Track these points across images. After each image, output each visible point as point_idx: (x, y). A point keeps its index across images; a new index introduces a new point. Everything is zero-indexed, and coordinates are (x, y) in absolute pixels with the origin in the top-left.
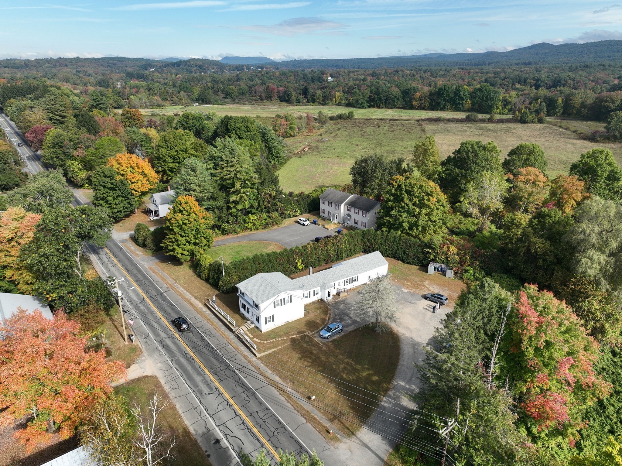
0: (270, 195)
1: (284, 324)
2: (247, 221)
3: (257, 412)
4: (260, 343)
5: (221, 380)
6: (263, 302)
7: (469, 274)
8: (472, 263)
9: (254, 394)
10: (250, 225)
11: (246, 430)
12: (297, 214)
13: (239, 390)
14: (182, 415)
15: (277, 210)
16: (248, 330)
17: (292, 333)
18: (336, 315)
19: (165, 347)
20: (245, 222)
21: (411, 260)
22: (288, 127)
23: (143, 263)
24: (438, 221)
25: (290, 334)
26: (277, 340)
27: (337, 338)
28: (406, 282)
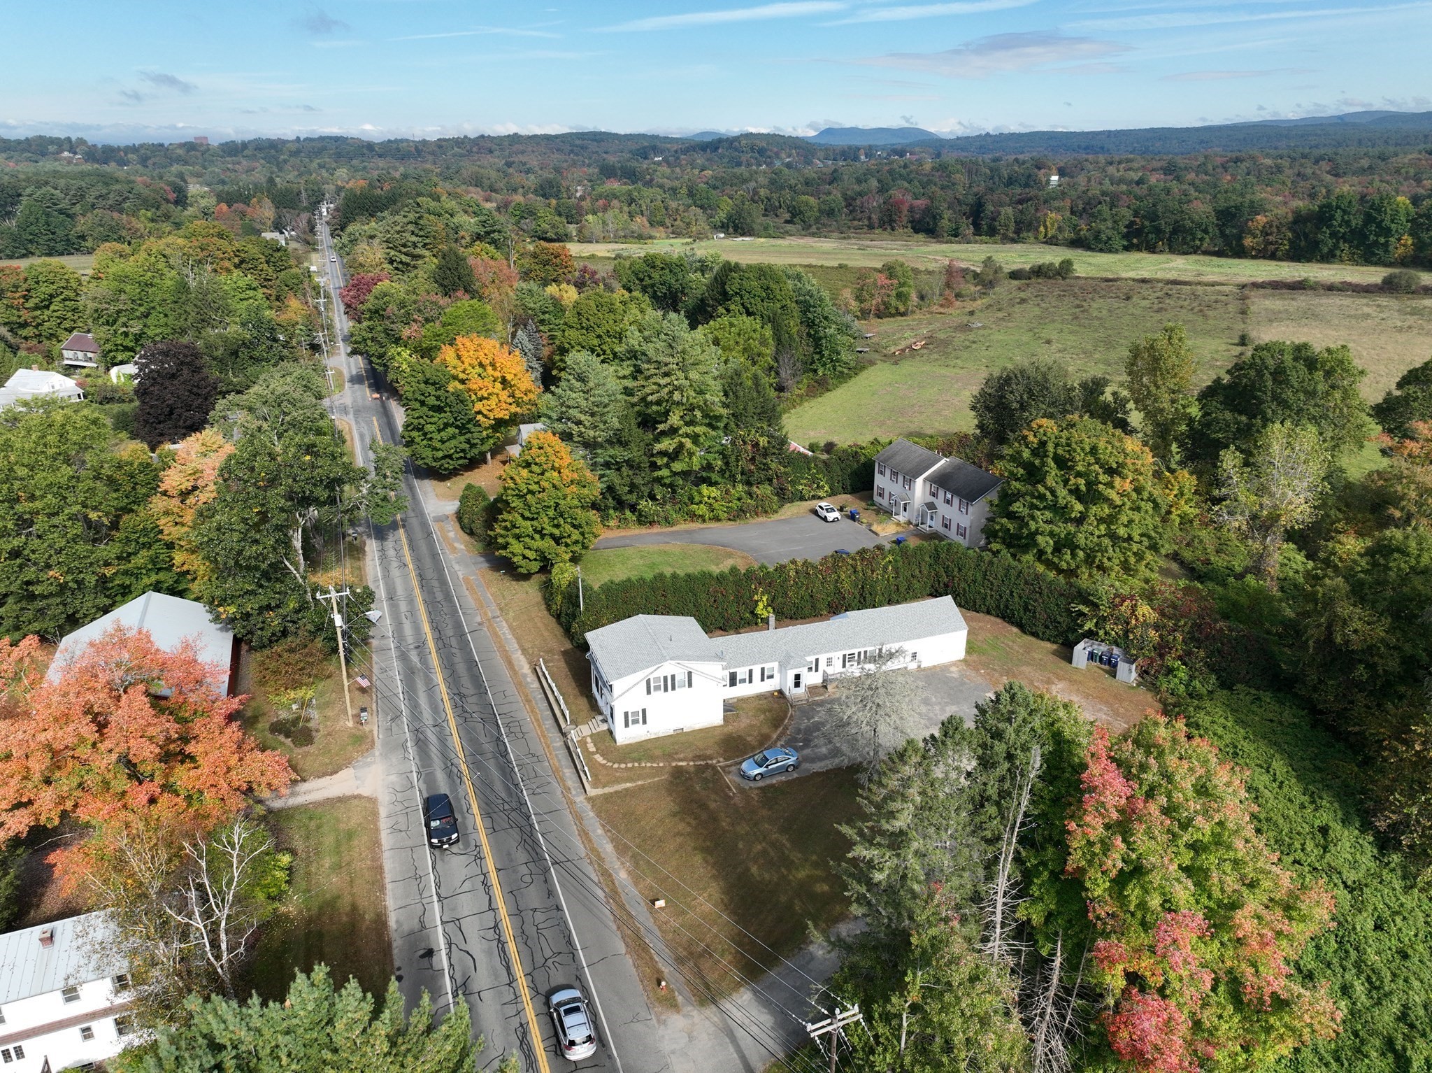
0: (756, 445)
1: (671, 732)
2: (697, 499)
3: (535, 910)
4: (603, 765)
5: (493, 831)
6: (620, 676)
7: (1177, 681)
8: (1189, 653)
9: (547, 870)
10: (702, 510)
11: (495, 943)
12: (821, 494)
13: (521, 856)
14: (389, 886)
15: (770, 480)
16: (592, 736)
17: (682, 756)
18: (799, 731)
19: (421, 744)
20: (691, 499)
21: (1041, 629)
22: (894, 293)
23: (456, 567)
24: (1137, 538)
25: (675, 756)
26: (643, 765)
27: (777, 783)
28: (1005, 678)
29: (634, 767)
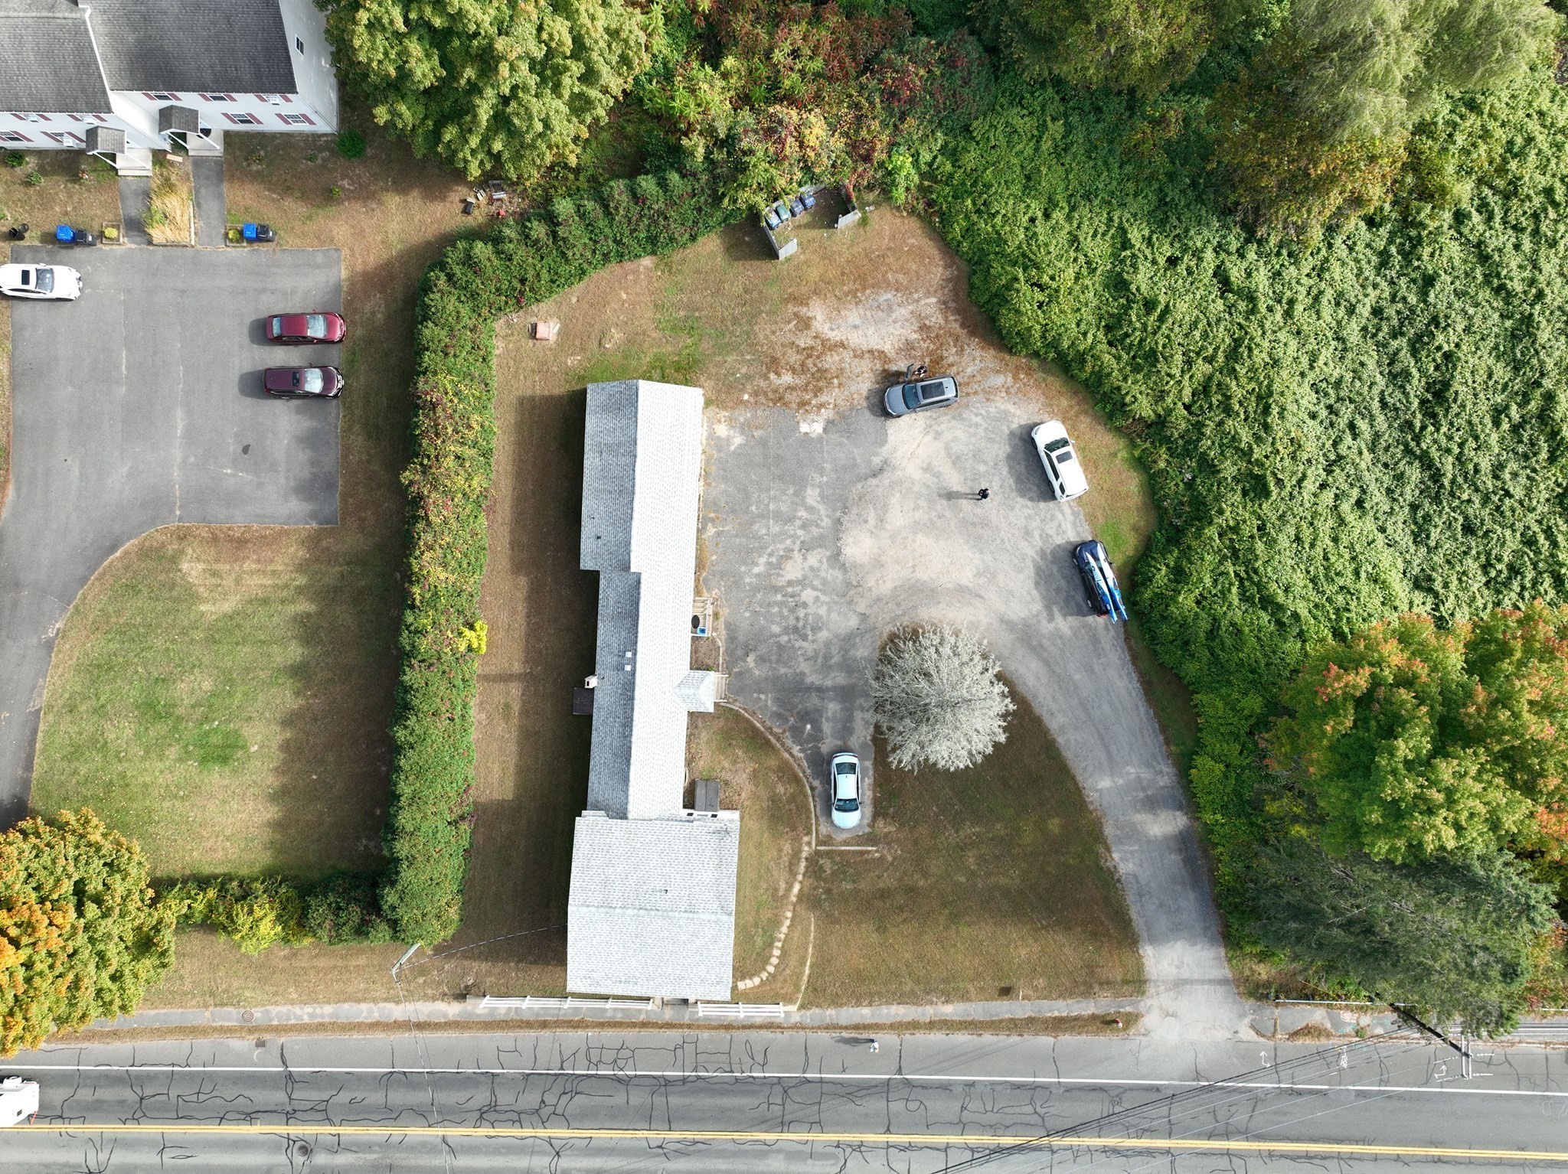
5: (818, 1125)
7: (904, 173)
9: (908, 1083)
13: (875, 1104)
18: (782, 717)
25: (781, 893)
26: (782, 936)
27: (874, 792)
28: (772, 376)
29: (782, 949)
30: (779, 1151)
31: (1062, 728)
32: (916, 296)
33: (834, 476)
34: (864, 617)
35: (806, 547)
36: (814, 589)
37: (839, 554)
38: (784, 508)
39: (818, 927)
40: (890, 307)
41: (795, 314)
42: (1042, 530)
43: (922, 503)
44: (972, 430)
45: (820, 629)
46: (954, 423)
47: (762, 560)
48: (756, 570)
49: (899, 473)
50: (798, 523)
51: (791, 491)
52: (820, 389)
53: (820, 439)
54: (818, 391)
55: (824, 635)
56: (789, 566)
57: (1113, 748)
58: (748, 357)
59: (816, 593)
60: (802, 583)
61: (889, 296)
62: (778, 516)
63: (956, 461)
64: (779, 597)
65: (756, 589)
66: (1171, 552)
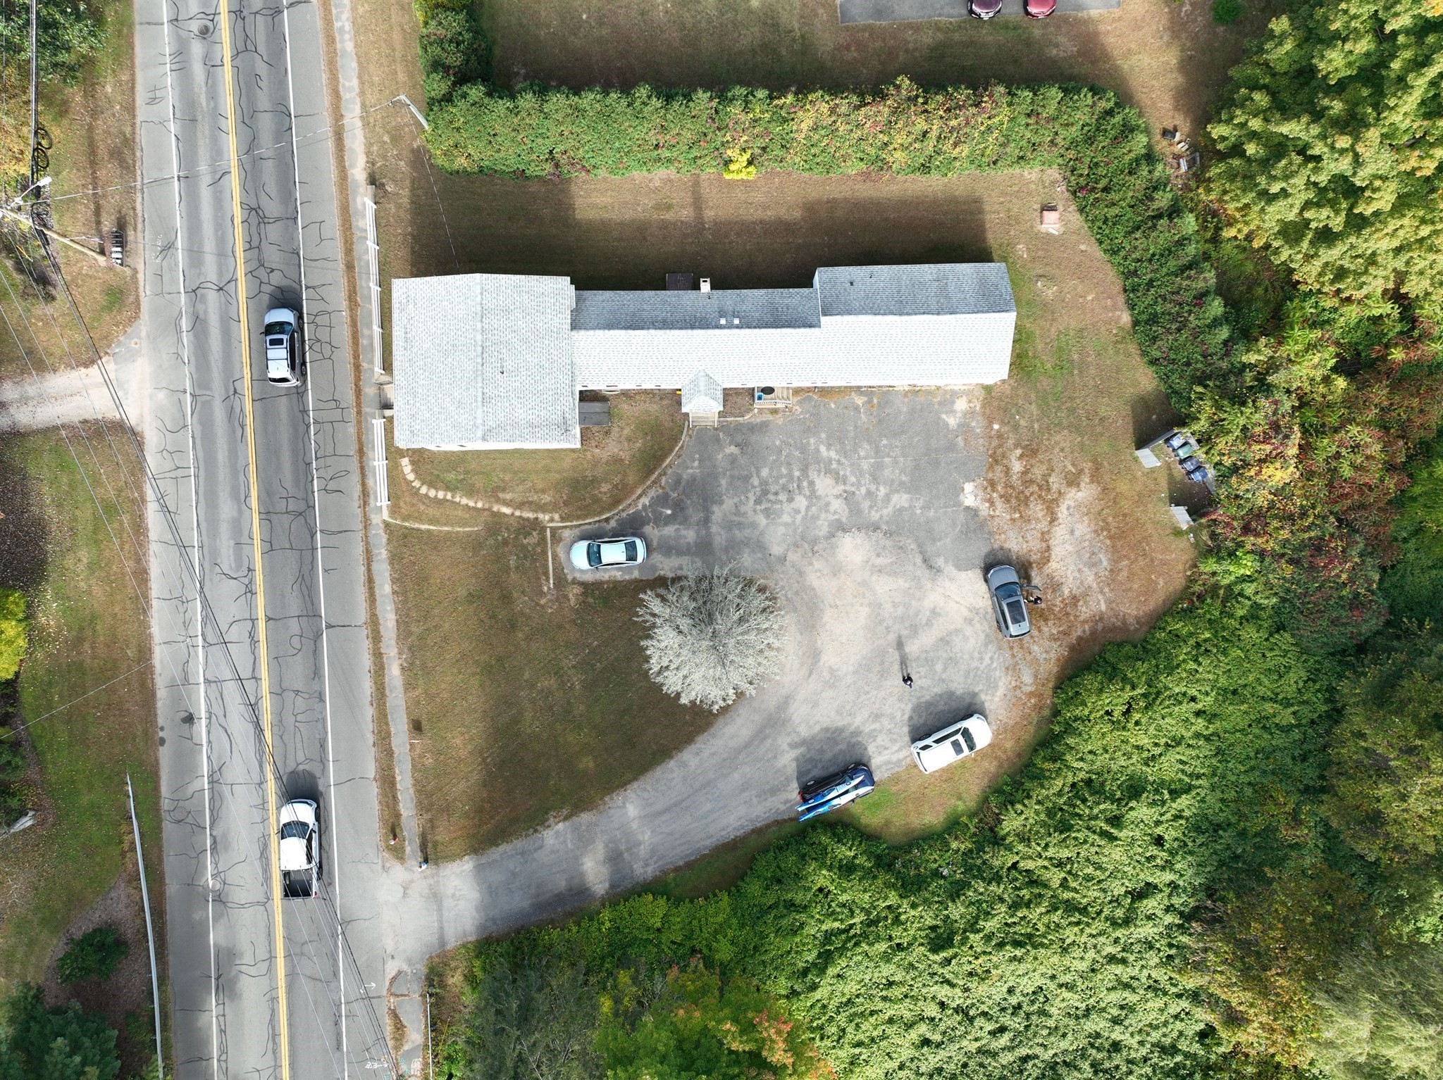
3: (297, 692)
5: (270, 548)
9: (318, 635)
11: (253, 726)
13: (296, 602)
14: (154, 605)
17: (508, 496)
18: (677, 485)
19: (199, 327)
25: (501, 495)
26: (457, 499)
27: (608, 582)
28: (1019, 452)
29: (445, 500)
30: (240, 512)
31: (684, 765)
32: (1106, 590)
33: (922, 520)
34: (783, 559)
35: (848, 497)
36: (808, 508)
37: (844, 530)
38: (887, 472)
39: (469, 534)
40: (1094, 565)
41: (1082, 470)
42: (881, 731)
43: (900, 610)
44: (976, 655)
45: (767, 517)
46: (982, 636)
47: (833, 454)
48: (823, 449)
49: (929, 585)
50: (873, 488)
51: (904, 478)
52: (1008, 501)
53: (958, 504)
54: (1006, 498)
55: (762, 520)
56: (829, 481)
57: (667, 817)
58: (1036, 426)
59: (803, 510)
60: (813, 496)
61: (1105, 563)
62: (879, 467)
63: (944, 641)
64: (797, 474)
65: (803, 450)
66: (869, 859)
